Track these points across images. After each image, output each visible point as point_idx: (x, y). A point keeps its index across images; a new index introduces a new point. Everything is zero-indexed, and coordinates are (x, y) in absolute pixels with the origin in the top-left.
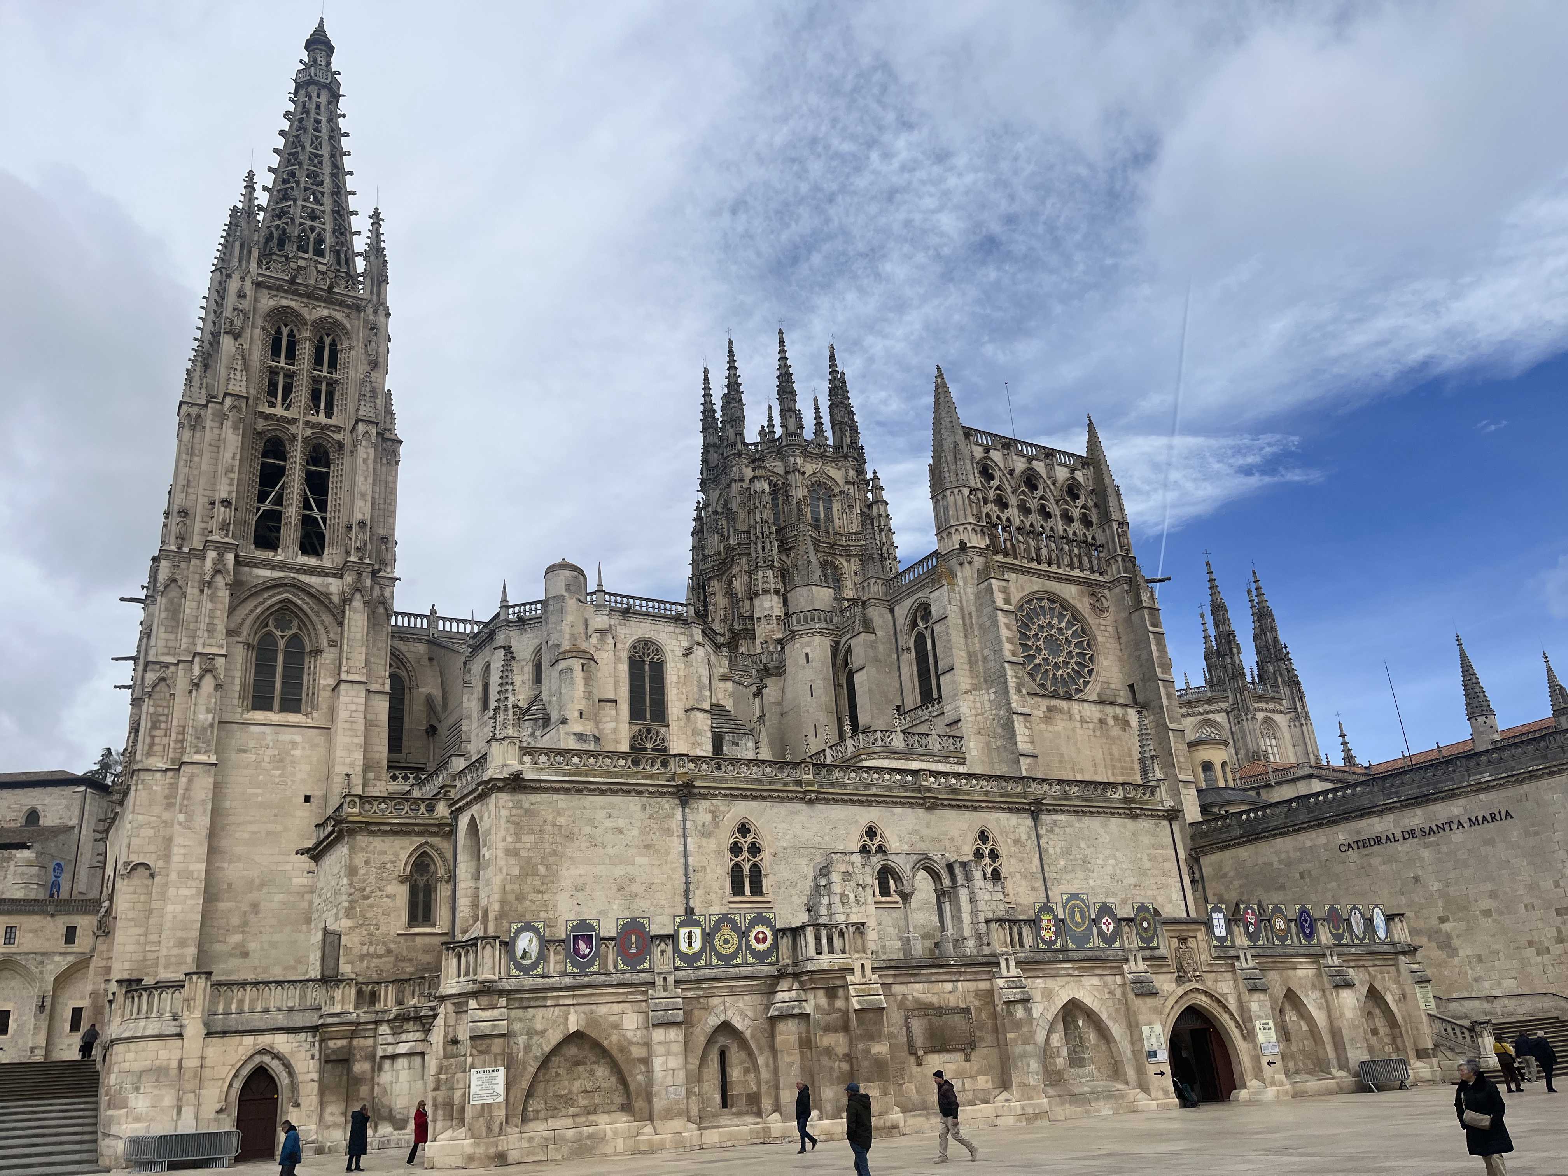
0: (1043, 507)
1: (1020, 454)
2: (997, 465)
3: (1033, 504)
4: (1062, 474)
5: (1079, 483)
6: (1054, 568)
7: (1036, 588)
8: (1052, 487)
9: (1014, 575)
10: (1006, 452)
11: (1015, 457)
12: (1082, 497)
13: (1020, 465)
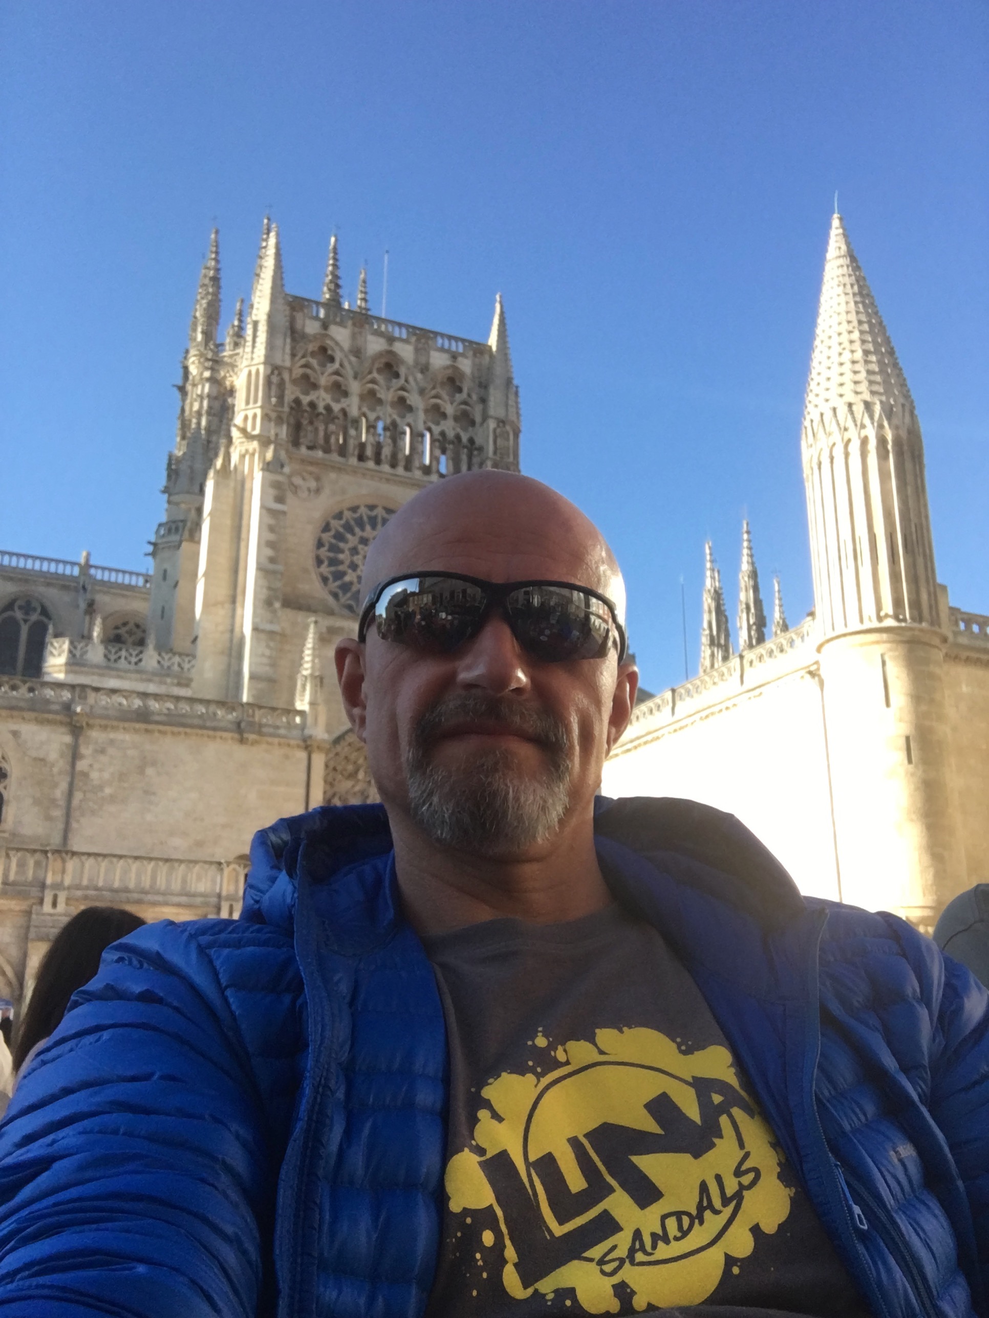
0: (402, 401)
1: (378, 333)
2: (337, 343)
3: (387, 395)
4: (438, 360)
5: (462, 375)
6: (400, 470)
7: (364, 491)
8: (419, 376)
9: (333, 476)
10: (356, 330)
11: (370, 338)
12: (465, 390)
13: (374, 345)
